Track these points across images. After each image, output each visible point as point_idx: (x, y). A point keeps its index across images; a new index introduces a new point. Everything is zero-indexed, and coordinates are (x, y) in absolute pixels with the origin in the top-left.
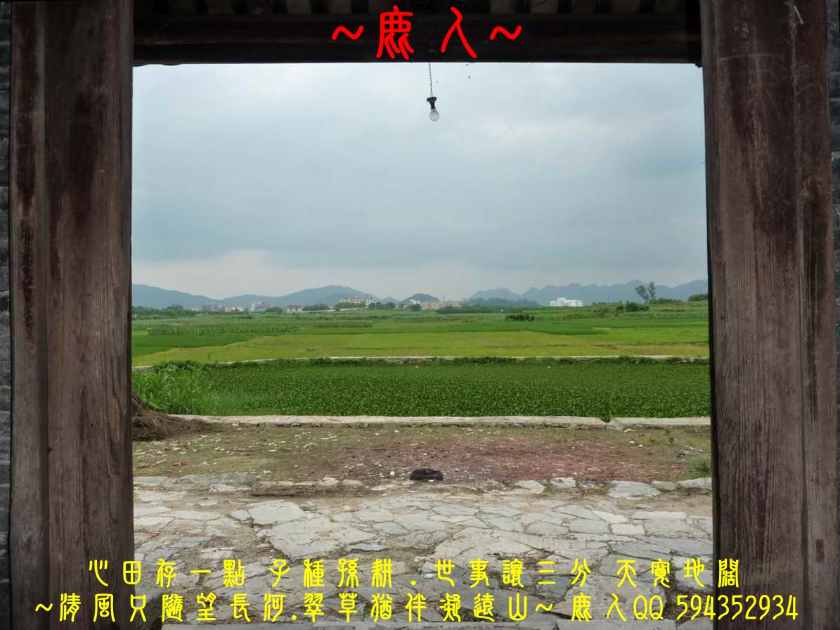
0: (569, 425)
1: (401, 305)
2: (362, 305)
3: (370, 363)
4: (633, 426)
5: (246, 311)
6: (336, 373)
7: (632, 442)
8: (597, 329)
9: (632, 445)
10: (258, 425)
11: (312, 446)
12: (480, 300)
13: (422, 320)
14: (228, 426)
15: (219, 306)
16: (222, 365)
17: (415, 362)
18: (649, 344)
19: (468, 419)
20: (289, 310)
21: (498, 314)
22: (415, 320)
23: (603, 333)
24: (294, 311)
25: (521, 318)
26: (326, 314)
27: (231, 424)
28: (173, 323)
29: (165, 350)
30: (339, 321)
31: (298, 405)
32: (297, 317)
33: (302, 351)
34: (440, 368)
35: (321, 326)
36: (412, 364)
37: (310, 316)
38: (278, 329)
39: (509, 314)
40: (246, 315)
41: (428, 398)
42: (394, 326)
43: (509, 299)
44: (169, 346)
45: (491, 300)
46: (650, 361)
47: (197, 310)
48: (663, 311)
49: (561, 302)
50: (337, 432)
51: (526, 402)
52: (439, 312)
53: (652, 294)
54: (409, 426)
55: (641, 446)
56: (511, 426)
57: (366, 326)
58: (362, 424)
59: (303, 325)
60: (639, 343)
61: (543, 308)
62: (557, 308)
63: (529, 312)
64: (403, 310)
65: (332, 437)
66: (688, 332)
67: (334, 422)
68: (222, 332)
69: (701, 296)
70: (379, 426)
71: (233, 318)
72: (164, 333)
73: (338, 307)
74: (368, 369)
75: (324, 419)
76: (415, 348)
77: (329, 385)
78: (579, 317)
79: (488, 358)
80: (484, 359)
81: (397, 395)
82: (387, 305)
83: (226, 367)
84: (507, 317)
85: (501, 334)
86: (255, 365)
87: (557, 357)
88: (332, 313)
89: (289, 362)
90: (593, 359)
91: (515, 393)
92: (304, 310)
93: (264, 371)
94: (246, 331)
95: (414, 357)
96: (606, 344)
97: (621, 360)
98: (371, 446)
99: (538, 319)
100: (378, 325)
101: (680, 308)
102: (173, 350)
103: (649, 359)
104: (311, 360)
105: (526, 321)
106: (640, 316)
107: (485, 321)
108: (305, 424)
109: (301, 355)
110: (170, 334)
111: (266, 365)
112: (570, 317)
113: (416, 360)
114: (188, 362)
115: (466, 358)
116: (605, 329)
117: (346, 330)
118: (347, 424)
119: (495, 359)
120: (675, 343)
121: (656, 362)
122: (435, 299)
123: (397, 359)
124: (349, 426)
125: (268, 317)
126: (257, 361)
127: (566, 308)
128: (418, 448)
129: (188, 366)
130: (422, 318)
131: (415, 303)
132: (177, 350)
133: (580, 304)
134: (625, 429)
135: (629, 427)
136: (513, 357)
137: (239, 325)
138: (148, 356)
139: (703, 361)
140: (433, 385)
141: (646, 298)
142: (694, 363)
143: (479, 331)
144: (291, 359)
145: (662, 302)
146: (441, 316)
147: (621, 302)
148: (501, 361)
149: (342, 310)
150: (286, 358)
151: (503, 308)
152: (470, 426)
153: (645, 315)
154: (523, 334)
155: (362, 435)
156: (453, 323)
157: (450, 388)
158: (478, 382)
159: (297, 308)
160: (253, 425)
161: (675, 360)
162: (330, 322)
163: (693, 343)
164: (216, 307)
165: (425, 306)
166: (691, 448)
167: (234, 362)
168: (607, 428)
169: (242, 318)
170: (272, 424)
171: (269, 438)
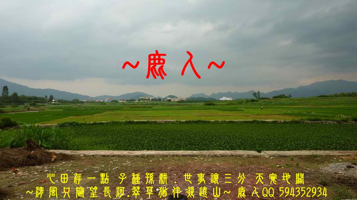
0: (244, 155)
1: (164, 99)
2: (149, 99)
3: (151, 123)
4: (273, 156)
5: (104, 102)
6: (136, 127)
7: (278, 166)
8: (239, 109)
9: (278, 167)
10: (93, 156)
11: (117, 169)
12: (194, 98)
13: (172, 105)
14: (78, 156)
15: (93, 100)
16: (88, 123)
17: (169, 122)
18: (262, 115)
19: (195, 152)
20: (120, 101)
21: (200, 103)
22: (169, 105)
23: (243, 110)
24: (122, 101)
25: (210, 104)
26: (135, 102)
27: (80, 155)
28: (74, 106)
29: (67, 117)
30: (140, 106)
31: (117, 143)
32: (123, 104)
33: (123, 117)
34: (180, 125)
35: (132, 107)
36: (167, 123)
37: (128, 104)
38: (114, 108)
39: (205, 103)
40: (103, 103)
41: (175, 139)
42: (161, 107)
43: (205, 97)
44: (69, 115)
45: (198, 98)
46: (266, 122)
47: (85, 101)
48: (264, 102)
49: (224, 99)
50: (131, 160)
51: (219, 142)
52: (178, 102)
53: (259, 96)
54: (167, 156)
55: (283, 168)
56: (216, 156)
57: (150, 107)
58: (144, 155)
59: (125, 107)
60: (258, 115)
61: (218, 101)
62: (223, 101)
63: (213, 102)
64: (165, 101)
65: (128, 163)
66: (276, 110)
67: (130, 154)
68: (93, 110)
69: (277, 96)
70: (152, 156)
71: (98, 104)
72: (69, 110)
73: (139, 100)
74: (150, 125)
75: (125, 153)
76: (169, 116)
77: (132, 133)
78: (232, 104)
79: (199, 121)
80: (198, 121)
81: (161, 137)
82: (158, 99)
83: (90, 124)
84: (205, 104)
85: (203, 110)
86: (102, 123)
87: (227, 120)
88: (137, 102)
89: (116, 122)
90: (242, 121)
91: (213, 137)
92: (126, 101)
93: (106, 126)
94: (102, 109)
95: (169, 120)
96: (245, 115)
97: (254, 122)
98: (147, 169)
99: (216, 105)
100: (154, 107)
101: (270, 101)
102: (70, 117)
103: (265, 121)
104: (126, 121)
105: (212, 106)
106: (256, 104)
107: (196, 106)
108: (116, 155)
109: (122, 119)
110: (71, 110)
111: (107, 123)
112: (228, 104)
113: (169, 121)
114: (74, 122)
115: (190, 121)
116: (243, 109)
117: (142, 109)
118: (136, 155)
119: (202, 121)
120: (272, 115)
121: (268, 122)
122: (177, 97)
123: (162, 121)
124: (137, 156)
125: (112, 104)
126: (103, 122)
127: (226, 101)
128: (171, 170)
129: (73, 124)
130: (172, 104)
131: (169, 99)
132: (72, 117)
133: (231, 99)
134: (270, 157)
135: (272, 156)
136: (209, 120)
137: (100, 107)
138: (59, 119)
139: (287, 122)
140: (177, 133)
141: (257, 97)
142: (283, 123)
143: (194, 109)
144: (117, 121)
145: (263, 98)
146: (179, 103)
147: (247, 99)
148: (205, 122)
149: (141, 101)
150: (115, 121)
151: (202, 101)
152: (196, 156)
153: (258, 103)
154: (212, 110)
155: (143, 162)
156: (184, 106)
157: (184, 134)
158: (196, 131)
159: (123, 100)
160: (91, 156)
161: (276, 121)
162: (136, 105)
163: (279, 115)
164: (92, 100)
165: (173, 100)
166: (308, 169)
167: (93, 122)
168: (261, 156)
169: (102, 104)
170: (100, 155)
171: (97, 163)
